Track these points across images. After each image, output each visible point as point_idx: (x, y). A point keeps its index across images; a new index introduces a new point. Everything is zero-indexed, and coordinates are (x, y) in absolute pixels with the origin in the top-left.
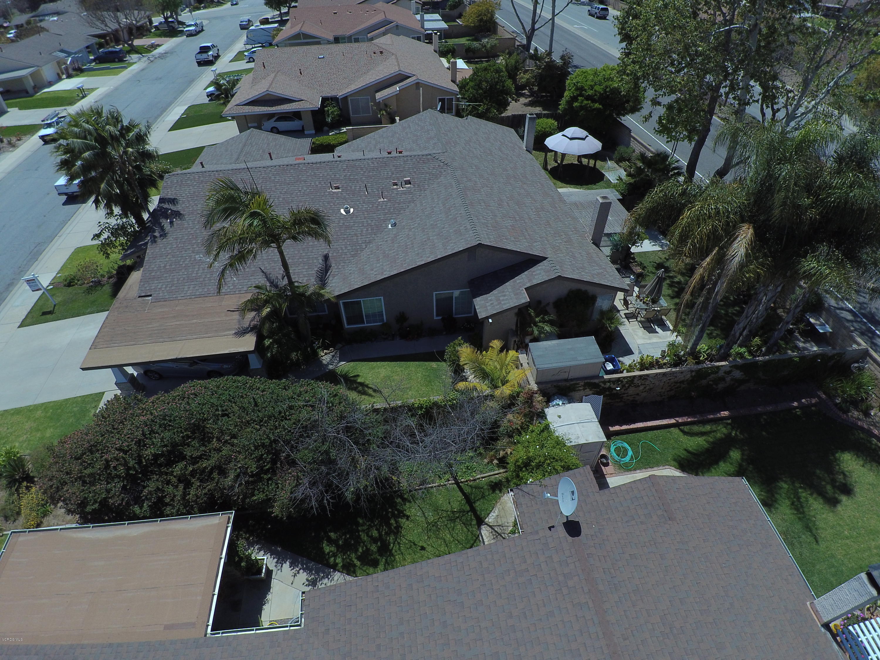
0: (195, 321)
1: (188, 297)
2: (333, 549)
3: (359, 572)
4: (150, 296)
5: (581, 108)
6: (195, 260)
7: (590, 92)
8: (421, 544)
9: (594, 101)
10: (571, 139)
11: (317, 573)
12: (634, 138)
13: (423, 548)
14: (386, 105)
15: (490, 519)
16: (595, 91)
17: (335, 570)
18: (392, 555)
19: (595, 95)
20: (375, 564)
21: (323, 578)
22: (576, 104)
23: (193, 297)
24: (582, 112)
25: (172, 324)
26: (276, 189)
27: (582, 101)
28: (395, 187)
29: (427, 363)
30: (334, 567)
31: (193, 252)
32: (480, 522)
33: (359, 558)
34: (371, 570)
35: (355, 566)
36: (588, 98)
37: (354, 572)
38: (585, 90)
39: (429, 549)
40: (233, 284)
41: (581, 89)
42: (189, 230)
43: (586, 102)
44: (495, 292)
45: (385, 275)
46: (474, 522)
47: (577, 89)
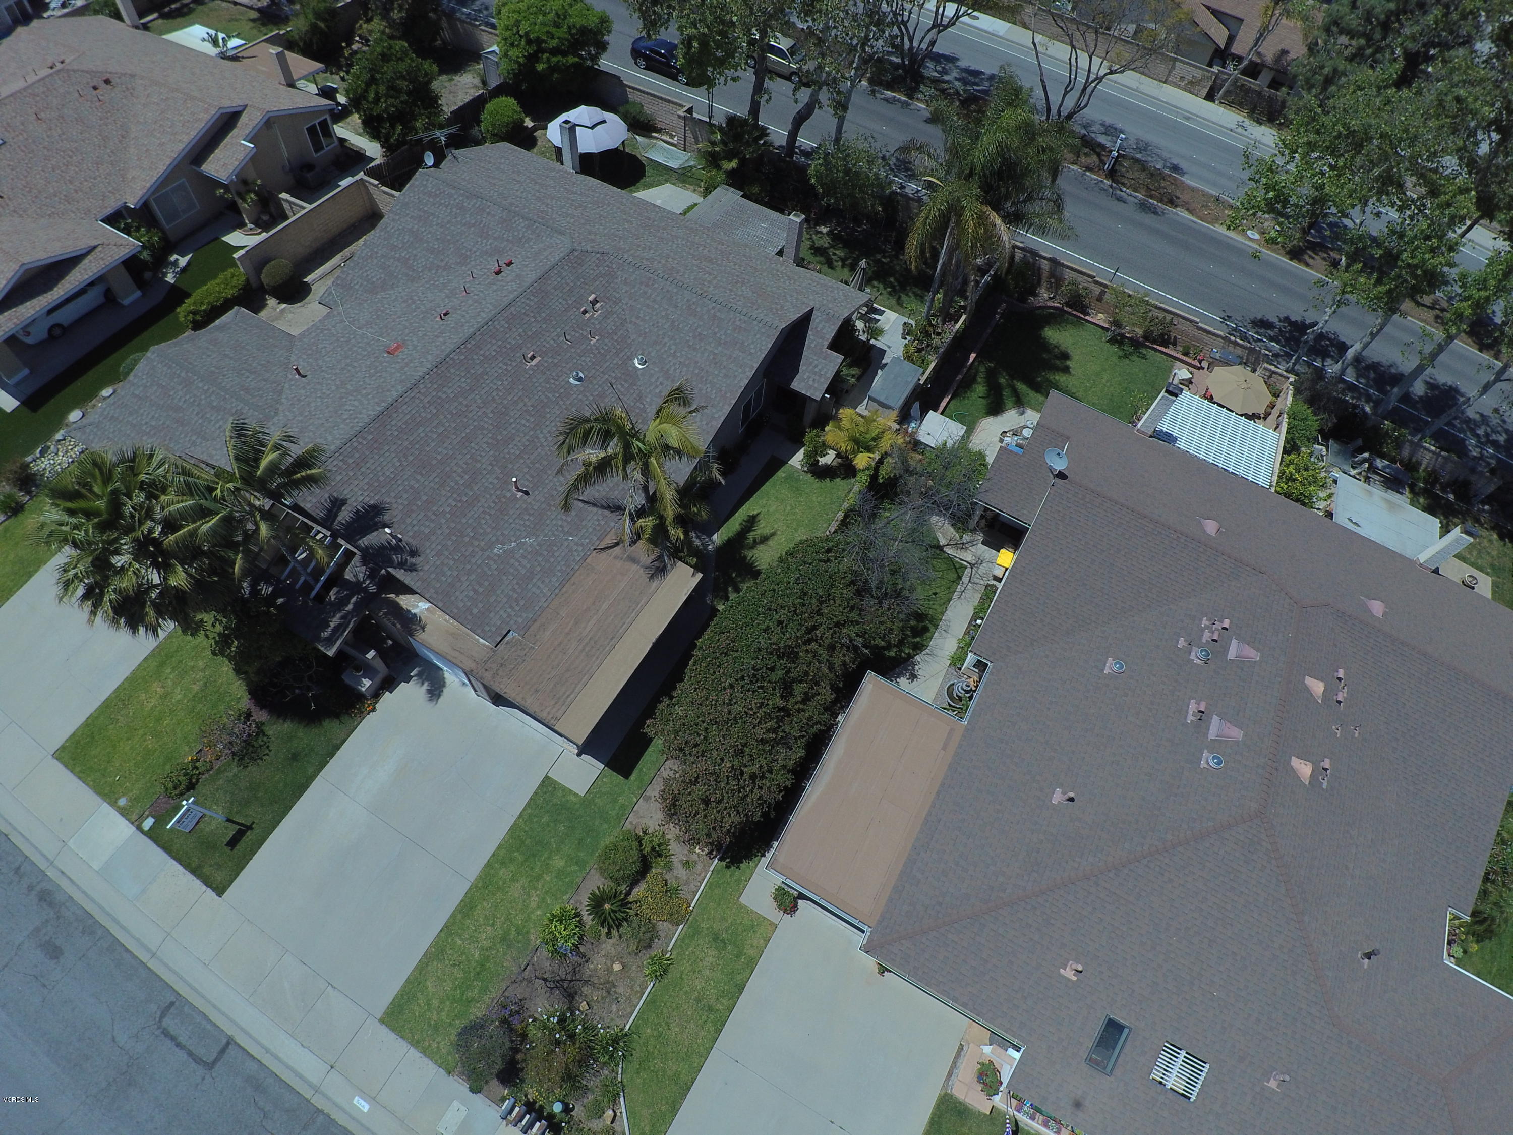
0: (605, 606)
1: (553, 596)
2: (895, 650)
3: (925, 643)
4: (509, 631)
5: (552, 69)
6: (499, 556)
7: (554, 43)
8: (931, 593)
9: (564, 54)
10: (592, 128)
11: (907, 670)
12: (633, 88)
13: (935, 594)
14: (245, 182)
15: (943, 542)
16: (558, 38)
17: (913, 658)
18: (926, 615)
19: (563, 44)
20: (926, 629)
21: (913, 668)
22: (540, 67)
23: (557, 591)
24: (556, 75)
25: (588, 629)
26: (466, 406)
27: (548, 59)
28: (587, 315)
29: (775, 477)
30: (910, 656)
31: (483, 550)
32: (940, 548)
33: (914, 636)
34: (929, 634)
35: (918, 642)
36: (555, 52)
37: (923, 646)
38: (545, 42)
39: (938, 591)
40: (577, 544)
41: (539, 41)
42: (439, 532)
43: (555, 59)
44: (802, 368)
45: (719, 417)
46: (938, 552)
47: (529, 42)
